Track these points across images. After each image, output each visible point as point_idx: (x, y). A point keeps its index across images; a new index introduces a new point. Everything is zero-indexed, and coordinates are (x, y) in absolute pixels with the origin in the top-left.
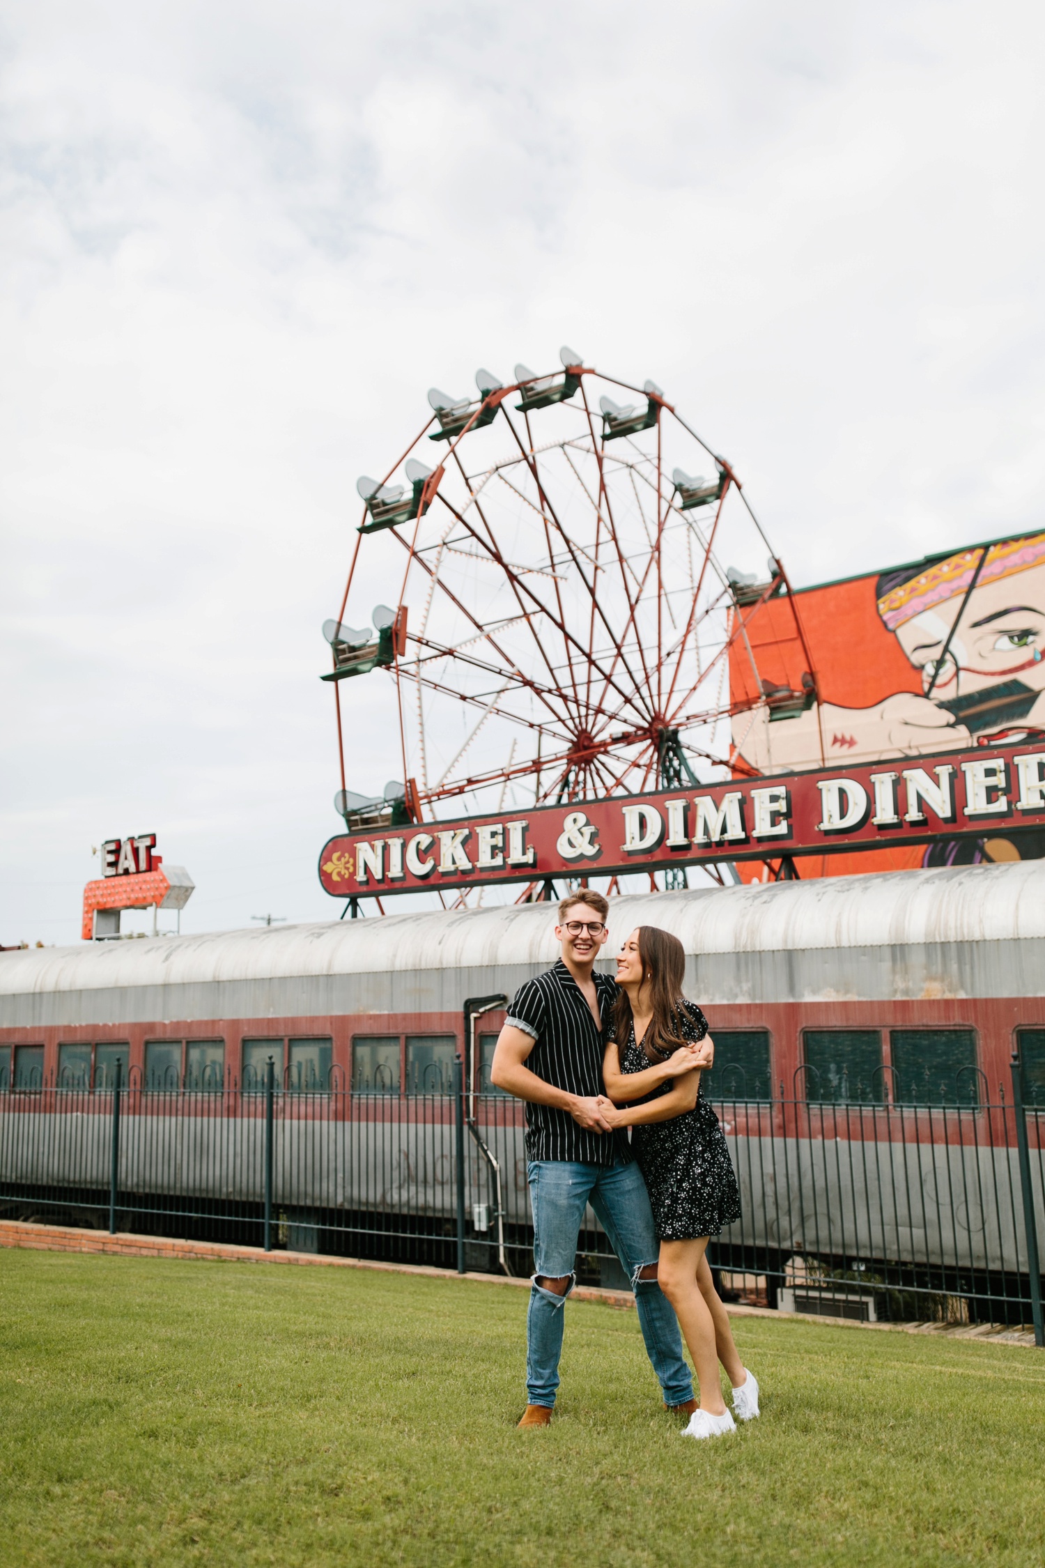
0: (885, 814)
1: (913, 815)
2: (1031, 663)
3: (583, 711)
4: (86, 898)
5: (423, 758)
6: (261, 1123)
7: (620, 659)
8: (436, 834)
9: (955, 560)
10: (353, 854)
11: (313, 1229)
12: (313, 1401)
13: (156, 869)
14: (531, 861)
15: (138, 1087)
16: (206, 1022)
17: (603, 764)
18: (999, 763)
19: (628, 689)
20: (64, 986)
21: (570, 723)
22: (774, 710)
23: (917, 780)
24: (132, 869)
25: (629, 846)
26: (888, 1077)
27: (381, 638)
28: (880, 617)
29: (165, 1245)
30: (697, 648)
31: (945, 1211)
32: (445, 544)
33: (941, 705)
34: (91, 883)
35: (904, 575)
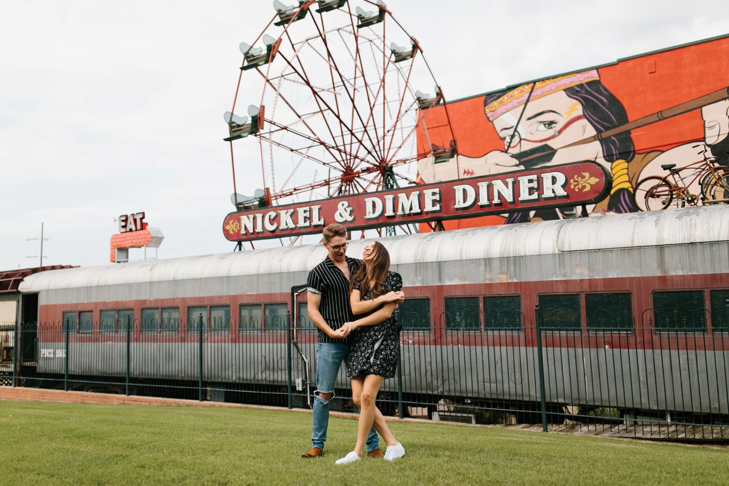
0: (484, 201)
1: (496, 200)
2: (553, 137)
3: (348, 157)
4: (112, 243)
5: (273, 178)
6: (197, 345)
7: (366, 133)
8: (278, 211)
9: (520, 88)
10: (239, 221)
11: (222, 391)
12: (217, 452)
13: (145, 229)
14: (322, 224)
15: (138, 329)
16: (171, 299)
17: (358, 182)
18: (534, 177)
19: (370, 147)
20: (102, 283)
21: (342, 163)
22: (437, 158)
23: (498, 185)
24: (134, 229)
25: (368, 217)
26: (482, 317)
27: (252, 121)
28: (486, 114)
29: (153, 400)
30: (402, 128)
31: (505, 376)
32: (282, 76)
33: (513, 156)
34: (114, 235)
35: (497, 95)
